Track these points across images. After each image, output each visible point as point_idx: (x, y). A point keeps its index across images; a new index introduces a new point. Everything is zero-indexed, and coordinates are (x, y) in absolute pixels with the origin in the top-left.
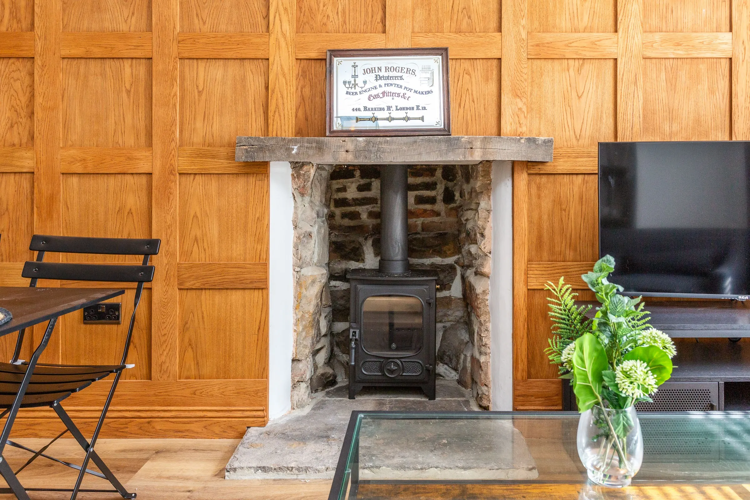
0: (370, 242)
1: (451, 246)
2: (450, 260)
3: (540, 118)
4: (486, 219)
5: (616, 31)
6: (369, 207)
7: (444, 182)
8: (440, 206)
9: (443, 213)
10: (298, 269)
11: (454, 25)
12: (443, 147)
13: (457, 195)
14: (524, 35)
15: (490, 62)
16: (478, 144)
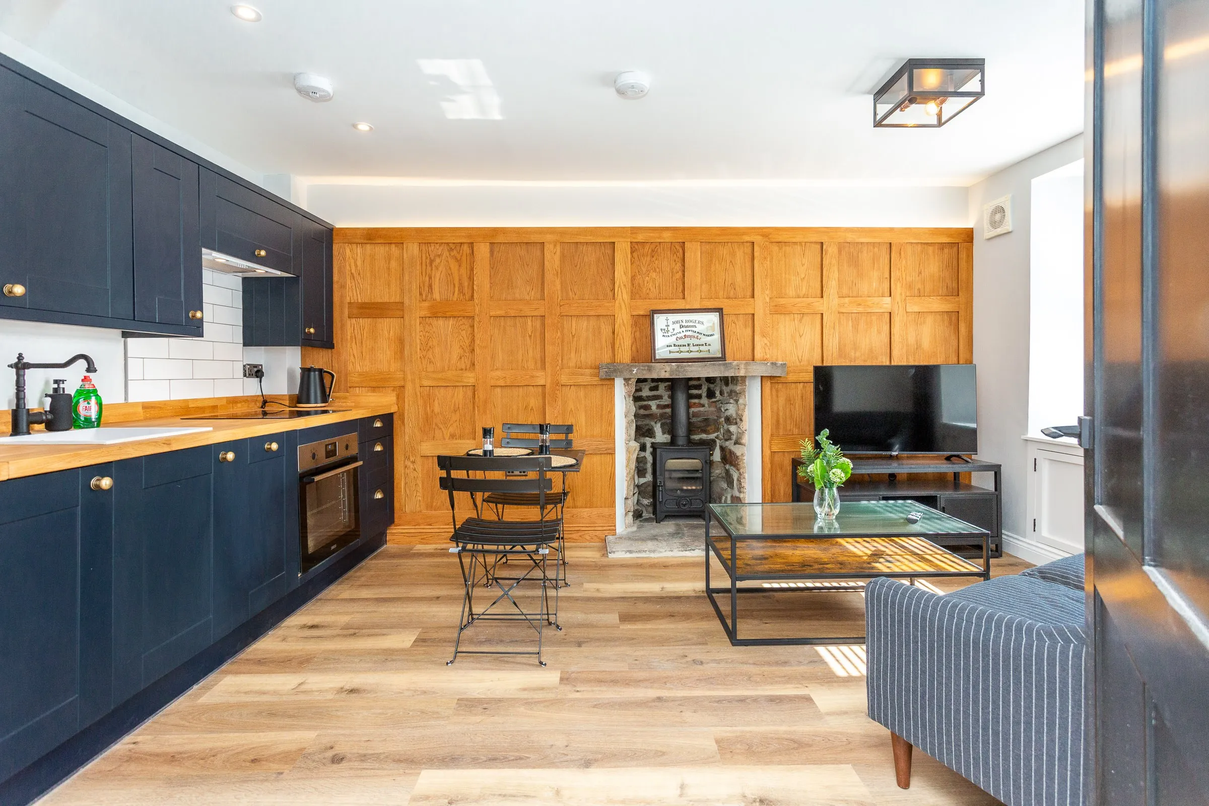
0: (659, 425)
1: (713, 427)
2: (712, 436)
3: (778, 349)
4: (743, 410)
5: (822, 297)
6: (657, 402)
7: (707, 384)
8: (704, 401)
9: (706, 405)
10: (627, 442)
11: (725, 293)
12: (722, 368)
13: (718, 393)
14: (768, 300)
15: (747, 316)
16: (742, 366)
